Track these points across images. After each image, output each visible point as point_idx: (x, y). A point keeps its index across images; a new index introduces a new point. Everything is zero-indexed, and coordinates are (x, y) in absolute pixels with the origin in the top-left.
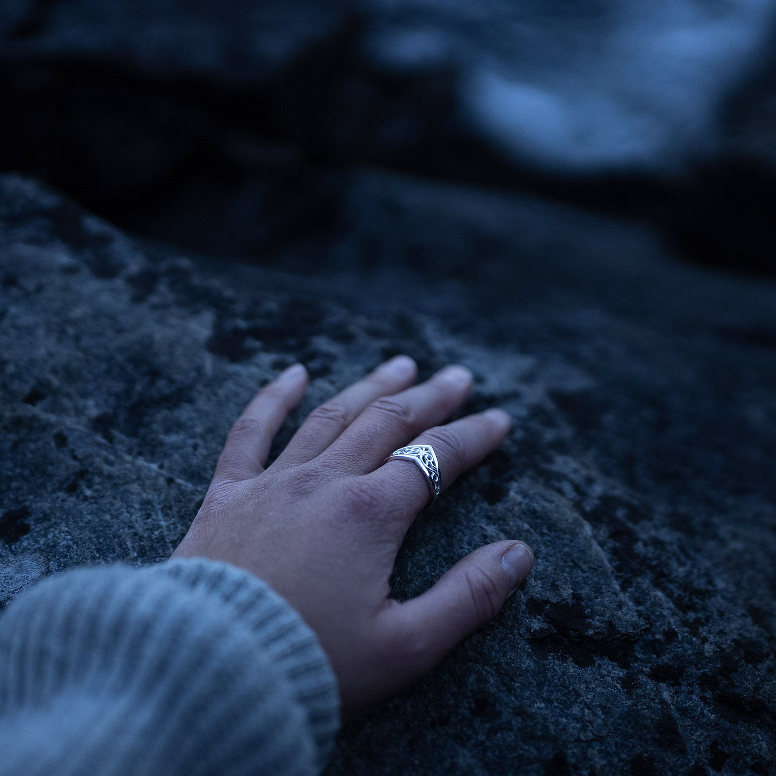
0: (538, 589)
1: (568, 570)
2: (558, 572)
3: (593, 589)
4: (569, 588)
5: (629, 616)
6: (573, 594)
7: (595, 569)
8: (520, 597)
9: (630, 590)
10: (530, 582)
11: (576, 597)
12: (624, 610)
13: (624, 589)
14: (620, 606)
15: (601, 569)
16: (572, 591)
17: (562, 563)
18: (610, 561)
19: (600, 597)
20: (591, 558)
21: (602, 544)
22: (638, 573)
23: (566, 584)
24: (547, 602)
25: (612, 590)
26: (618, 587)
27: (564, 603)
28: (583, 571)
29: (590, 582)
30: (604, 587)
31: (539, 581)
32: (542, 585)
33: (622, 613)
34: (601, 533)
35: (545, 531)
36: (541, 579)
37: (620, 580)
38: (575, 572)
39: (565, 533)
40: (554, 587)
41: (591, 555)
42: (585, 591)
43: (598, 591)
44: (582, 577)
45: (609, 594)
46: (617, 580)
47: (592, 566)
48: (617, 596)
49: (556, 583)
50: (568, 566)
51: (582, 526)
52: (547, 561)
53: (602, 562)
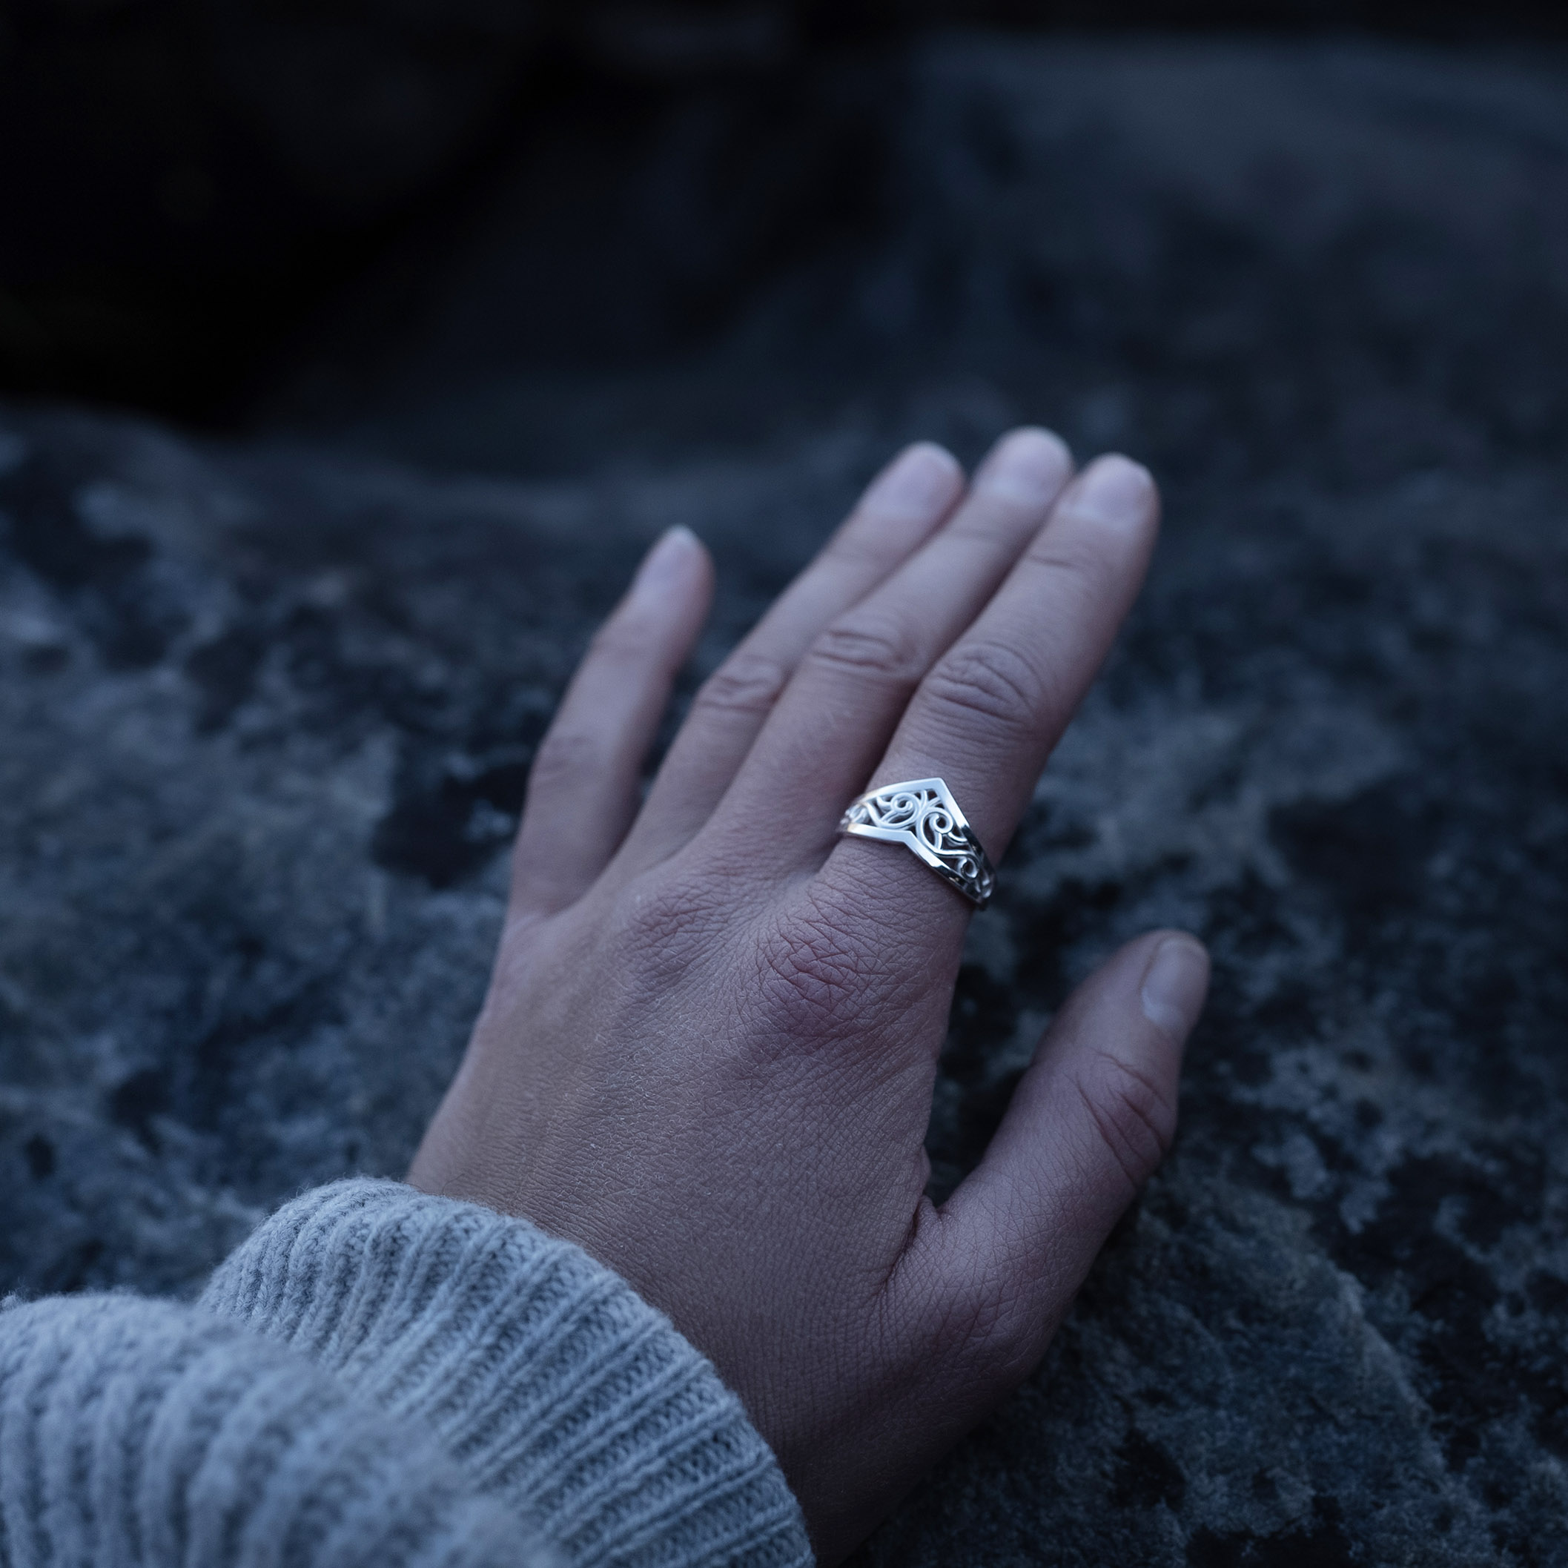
0: (1220, 1500)
1: (1299, 1429)
2: (1273, 1438)
3: (1370, 1481)
4: (1304, 1483)
5: (1469, 1549)
6: (1315, 1500)
7: (1375, 1419)
8: (1171, 1533)
9: (1472, 1462)
10: (1196, 1483)
11: (1324, 1507)
12: (1455, 1533)
13: (1455, 1463)
14: (1444, 1520)
15: (1390, 1414)
16: (1312, 1492)
17: (1284, 1413)
18: (1416, 1383)
19: (1388, 1502)
20: (1360, 1388)
21: (1392, 1334)
22: (1492, 1410)
23: (1295, 1474)
24: (1245, 1535)
25: (1421, 1475)
26: (1439, 1460)
27: (1293, 1529)
28: (1342, 1429)
29: (1361, 1459)
30: (1399, 1469)
31: (1220, 1479)
32: (1231, 1485)
33: (1450, 1541)
34: (1390, 1301)
35: (1233, 1323)
36: (1225, 1471)
37: (1443, 1437)
38: (1318, 1432)
39: (1285, 1325)
40: (1264, 1487)
41: (1361, 1379)
42: (1349, 1490)
43: (1383, 1482)
44: (1339, 1445)
45: (1414, 1484)
46: (1436, 1438)
47: (1365, 1410)
48: (1436, 1490)
49: (1269, 1475)
50: (1300, 1419)
51: (1332, 1291)
52: (1241, 1414)
53: (1393, 1393)
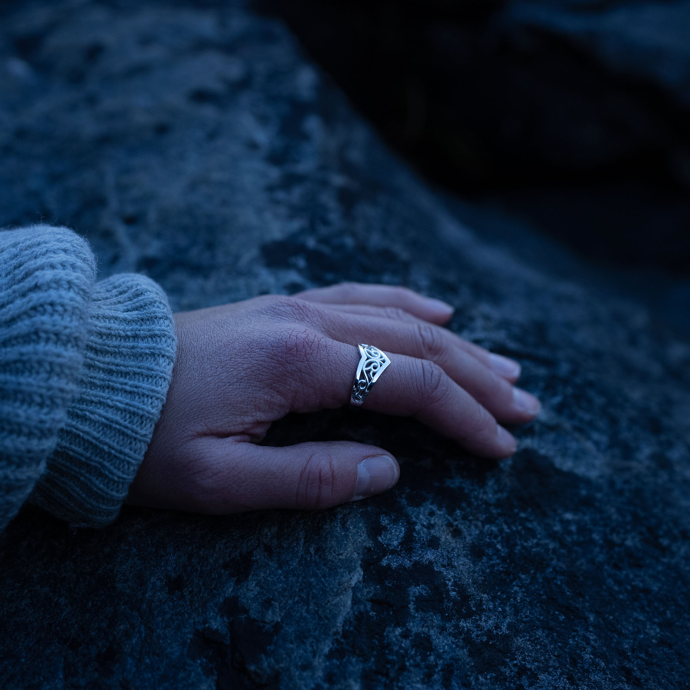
0: (251, 594)
1: (296, 599)
2: (286, 594)
3: (298, 633)
4: (280, 615)
5: (303, 682)
6: (277, 623)
7: (320, 618)
8: (228, 589)
9: (335, 661)
10: (250, 583)
11: (277, 627)
12: (305, 674)
13: (329, 656)
14: (306, 666)
15: (327, 621)
16: (279, 620)
17: (297, 590)
18: (346, 622)
19: (296, 644)
20: (326, 604)
21: (355, 601)
22: (357, 652)
23: (280, 610)
24: (246, 611)
25: (315, 648)
26: (326, 650)
27: (262, 625)
28: (308, 611)
29: (303, 625)
30: (311, 640)
31: (258, 588)
32: (259, 593)
33: (300, 674)
34: (365, 591)
35: (312, 550)
36: (261, 588)
37: (335, 645)
38: (300, 605)
39: (325, 564)
40: (267, 604)
41: (329, 602)
42: (290, 630)
43: (301, 638)
44: (302, 614)
45: (310, 649)
46: (333, 644)
47: (320, 612)
48: (314, 656)
49: (273, 602)
50: (300, 596)
51: (351, 570)
52: (285, 577)
53: (335, 617)
